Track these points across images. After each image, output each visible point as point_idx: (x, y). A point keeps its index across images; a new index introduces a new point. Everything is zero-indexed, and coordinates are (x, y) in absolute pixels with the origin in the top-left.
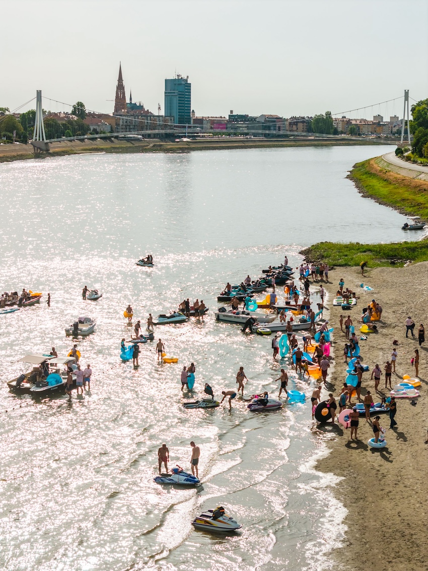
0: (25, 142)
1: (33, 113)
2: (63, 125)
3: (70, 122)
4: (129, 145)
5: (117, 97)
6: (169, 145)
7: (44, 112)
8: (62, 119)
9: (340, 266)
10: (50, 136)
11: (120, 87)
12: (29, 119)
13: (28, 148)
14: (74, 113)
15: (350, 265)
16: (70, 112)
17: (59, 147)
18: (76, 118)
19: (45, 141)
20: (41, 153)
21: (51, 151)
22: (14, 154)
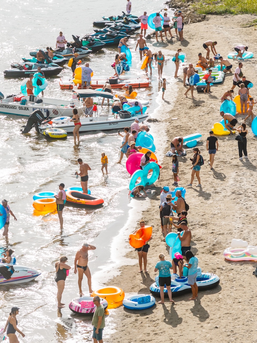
9: (216, 13)
15: (232, 13)
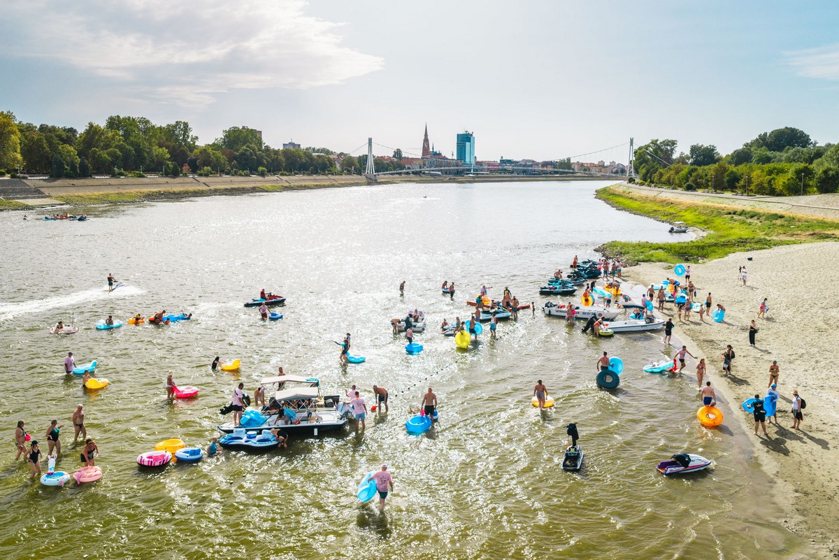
0: (361, 175)
1: (367, 156)
2: (387, 164)
3: (392, 162)
4: (432, 179)
5: (424, 147)
6: (460, 179)
7: (374, 157)
8: (386, 160)
10: (377, 171)
11: (426, 140)
12: (363, 160)
13: (362, 178)
14: (394, 156)
16: (392, 156)
17: (384, 178)
18: (395, 160)
19: (374, 174)
20: (371, 182)
21: (378, 181)
22: (353, 182)
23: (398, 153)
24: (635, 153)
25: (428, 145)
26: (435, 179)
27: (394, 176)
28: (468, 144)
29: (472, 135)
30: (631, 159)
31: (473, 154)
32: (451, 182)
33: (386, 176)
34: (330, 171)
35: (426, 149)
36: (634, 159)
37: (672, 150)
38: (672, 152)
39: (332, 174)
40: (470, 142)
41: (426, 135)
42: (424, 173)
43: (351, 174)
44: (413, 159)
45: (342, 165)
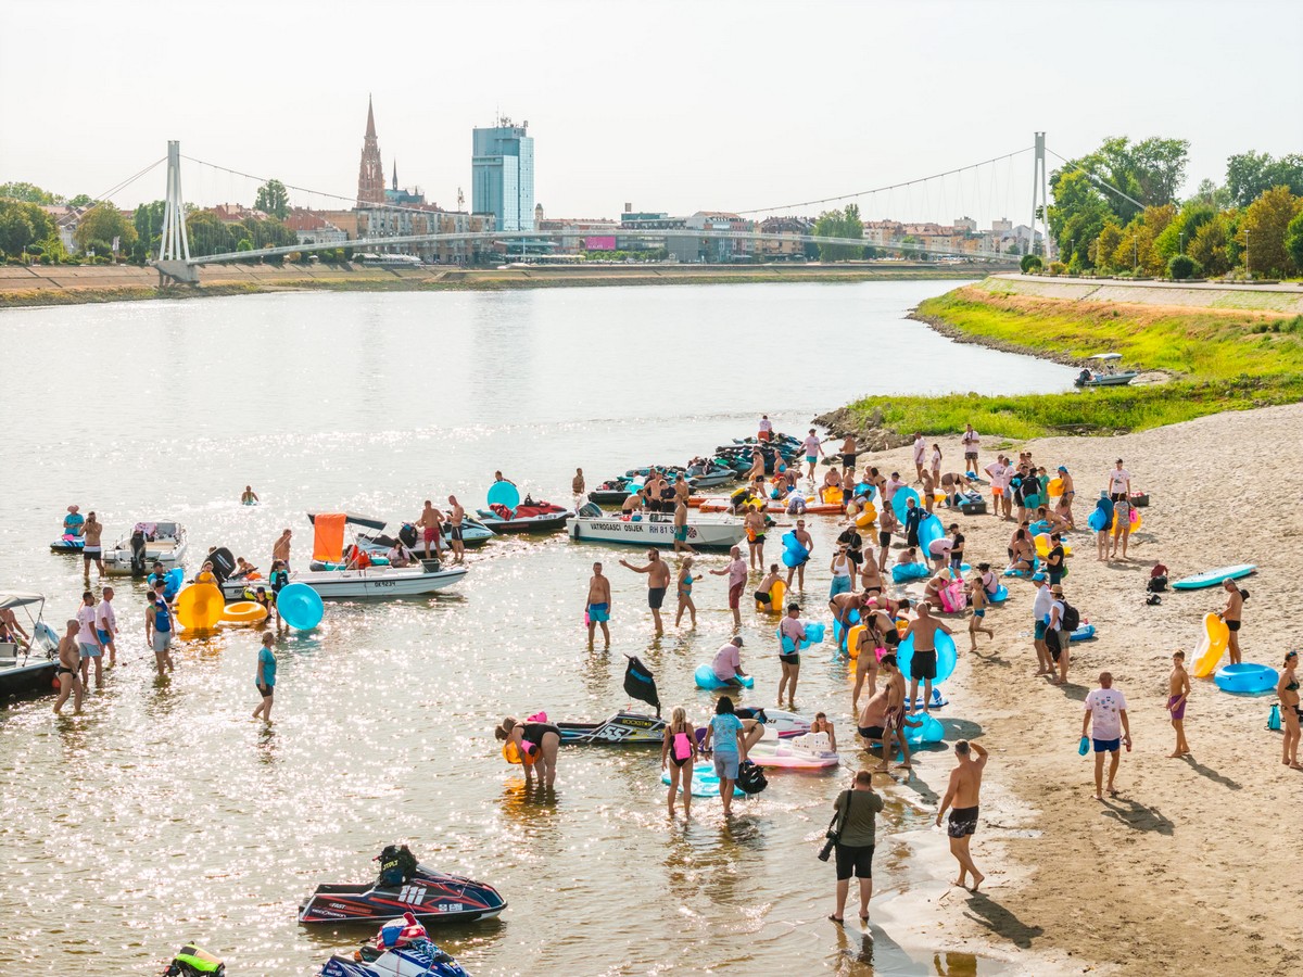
0: (142, 263)
1: (163, 205)
2: (235, 228)
3: (251, 223)
4: (389, 277)
5: (363, 175)
6: (481, 275)
8: (234, 217)
10: (198, 251)
11: (371, 152)
12: (150, 219)
13: (146, 276)
14: (260, 205)
16: (251, 204)
17: (220, 276)
18: (264, 216)
19: (189, 260)
21: (203, 284)
22: (114, 287)
23: (273, 195)
24: (1055, 181)
25: (379, 167)
26: (398, 277)
27: (257, 269)
28: (509, 162)
29: (522, 132)
30: (1039, 202)
31: (530, 196)
32: (451, 287)
33: (230, 268)
34: (39, 252)
35: (370, 182)
36: (1051, 201)
37: (1173, 170)
38: (1171, 180)
39: (45, 262)
40: (517, 153)
41: (371, 134)
42: (360, 260)
43: (107, 263)
44: (323, 213)
45: (81, 235)
